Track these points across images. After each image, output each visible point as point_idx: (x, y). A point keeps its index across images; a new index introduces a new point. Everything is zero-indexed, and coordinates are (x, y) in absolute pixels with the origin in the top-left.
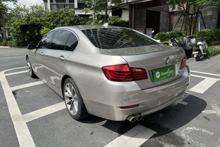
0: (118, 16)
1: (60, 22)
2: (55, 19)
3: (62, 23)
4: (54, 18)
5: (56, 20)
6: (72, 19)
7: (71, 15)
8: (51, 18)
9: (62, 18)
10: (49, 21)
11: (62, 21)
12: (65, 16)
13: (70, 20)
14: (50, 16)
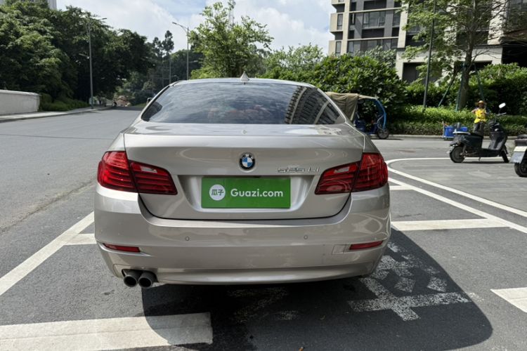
0: (516, 64)
1: (338, 80)
2: (329, 73)
3: (341, 83)
4: (328, 71)
5: (330, 75)
6: (366, 74)
7: (366, 65)
8: (321, 71)
9: (345, 72)
10: (316, 79)
11: (342, 78)
12: (353, 67)
13: (362, 76)
14: (320, 68)
